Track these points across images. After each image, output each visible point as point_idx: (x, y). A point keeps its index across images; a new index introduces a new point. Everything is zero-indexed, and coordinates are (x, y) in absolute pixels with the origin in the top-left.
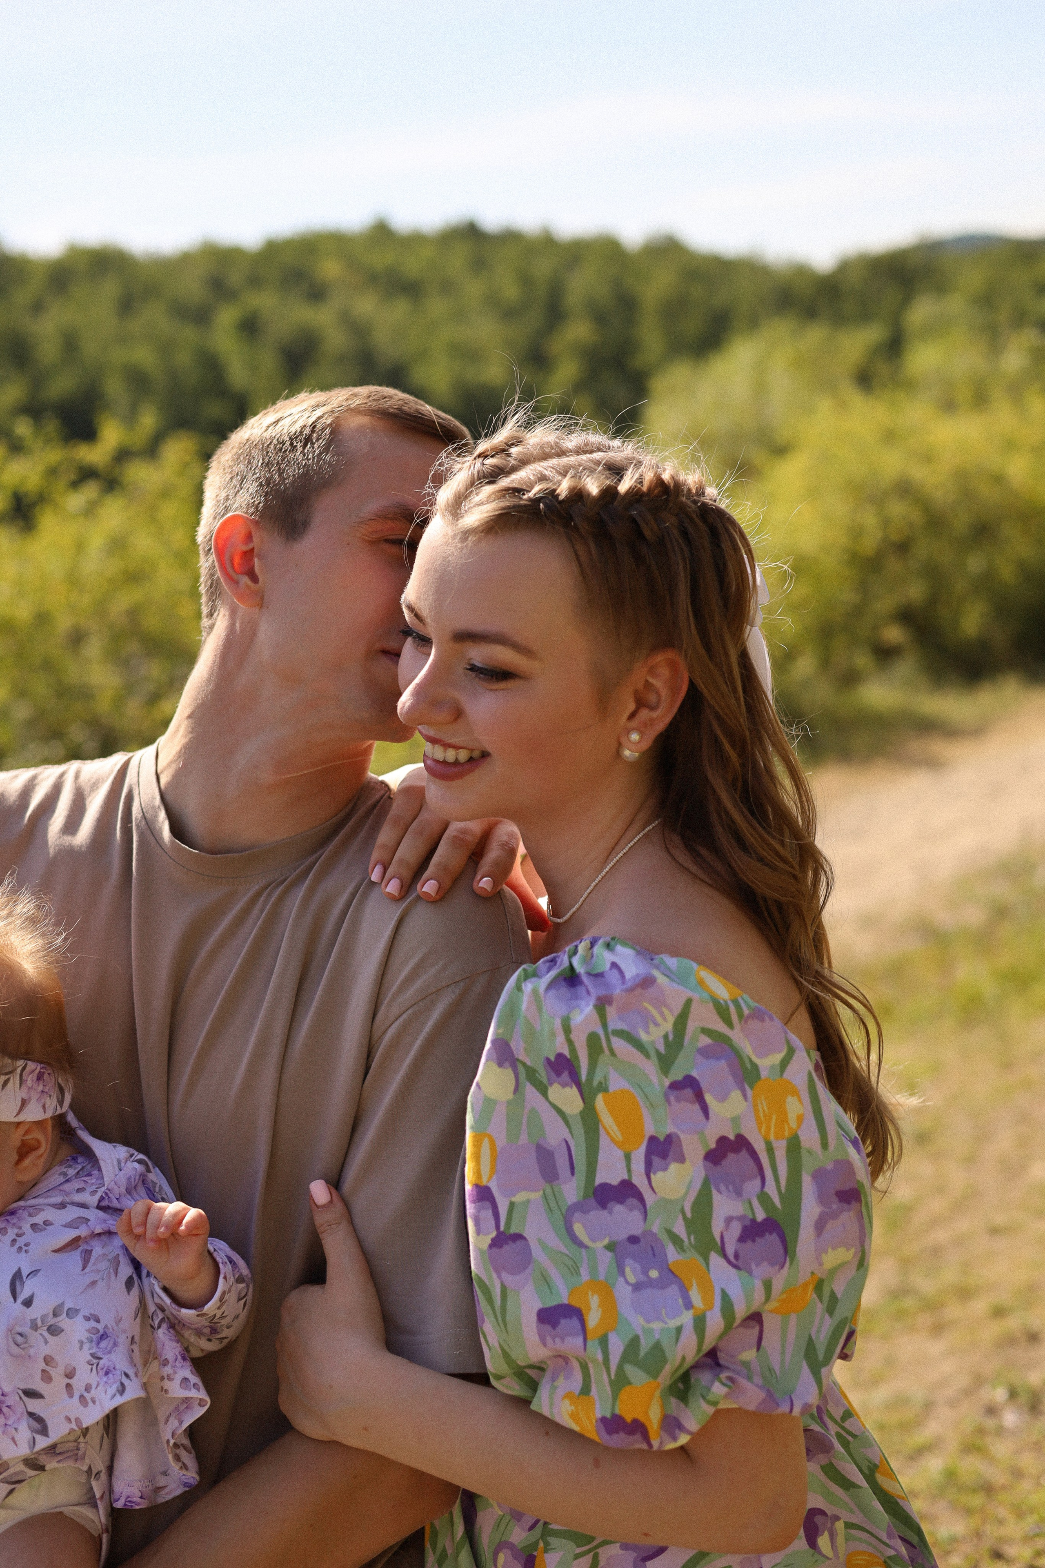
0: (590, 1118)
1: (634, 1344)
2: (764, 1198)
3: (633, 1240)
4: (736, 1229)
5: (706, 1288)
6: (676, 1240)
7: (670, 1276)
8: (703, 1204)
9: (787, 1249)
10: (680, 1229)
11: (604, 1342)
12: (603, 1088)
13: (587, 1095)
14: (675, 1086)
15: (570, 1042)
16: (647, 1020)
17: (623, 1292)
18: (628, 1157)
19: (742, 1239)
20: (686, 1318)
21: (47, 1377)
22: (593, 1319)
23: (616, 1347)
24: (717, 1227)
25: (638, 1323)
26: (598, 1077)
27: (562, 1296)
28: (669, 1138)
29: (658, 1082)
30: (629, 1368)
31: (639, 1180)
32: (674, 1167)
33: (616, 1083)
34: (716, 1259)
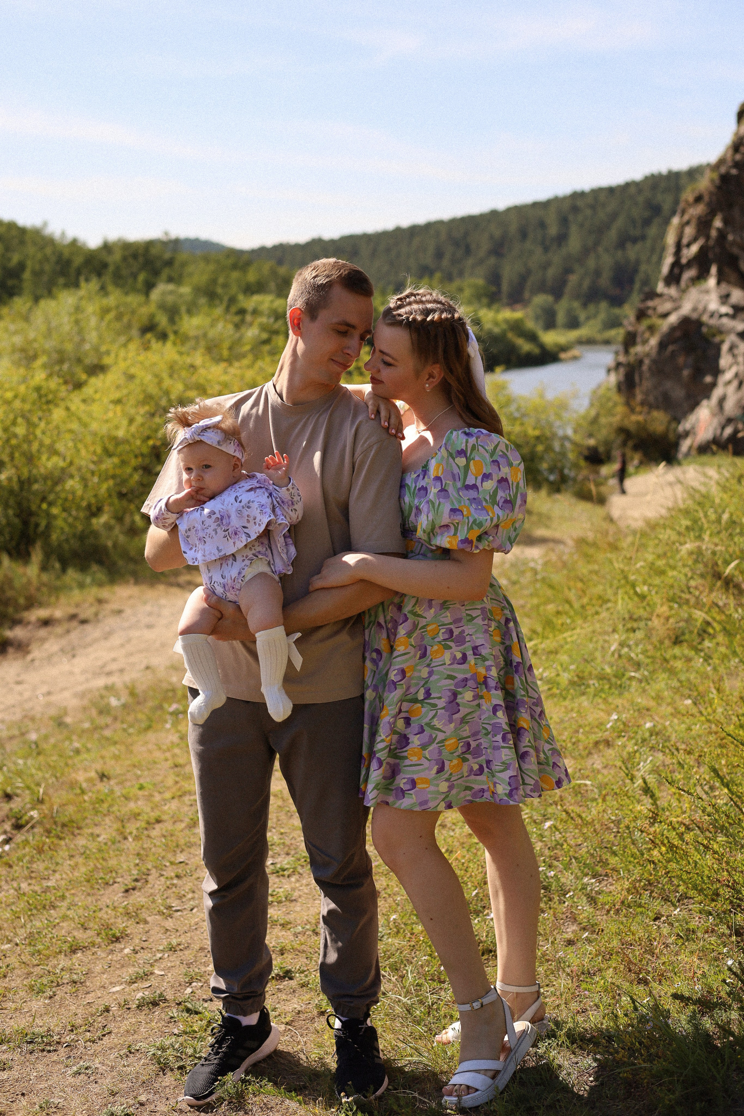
0: (467, 467)
1: (475, 521)
2: (510, 495)
3: (474, 499)
4: (503, 500)
5: (493, 513)
6: (486, 501)
7: (483, 508)
8: (495, 492)
9: (512, 510)
10: (488, 498)
11: (468, 518)
12: (473, 459)
13: (468, 460)
14: (493, 461)
15: (466, 446)
16: (488, 445)
17: (472, 510)
18: (476, 478)
19: (504, 502)
20: (489, 518)
21: (248, 521)
22: (465, 513)
23: (471, 520)
24: (498, 498)
25: (476, 516)
26: (472, 456)
27: (457, 507)
28: (490, 474)
29: (489, 459)
30: (474, 525)
31: (479, 484)
32: (490, 481)
33: (477, 458)
34: (496, 507)
